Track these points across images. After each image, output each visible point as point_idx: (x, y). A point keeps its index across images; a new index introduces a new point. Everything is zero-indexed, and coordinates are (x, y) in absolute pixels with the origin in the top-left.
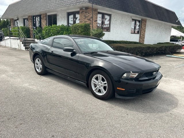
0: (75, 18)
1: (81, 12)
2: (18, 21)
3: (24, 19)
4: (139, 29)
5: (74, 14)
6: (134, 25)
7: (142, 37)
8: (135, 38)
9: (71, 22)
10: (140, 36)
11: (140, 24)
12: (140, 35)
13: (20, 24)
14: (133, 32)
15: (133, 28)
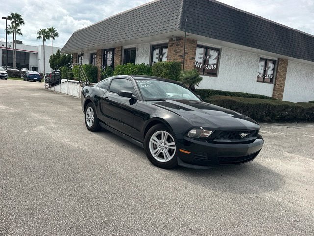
0: (161, 53)
1: (170, 44)
2: (83, 57)
3: (92, 55)
4: (273, 75)
5: (161, 47)
6: (263, 68)
7: (279, 89)
8: (266, 90)
9: (156, 60)
10: (275, 87)
11: (274, 67)
12: (275, 84)
13: (86, 62)
14: (262, 80)
15: (262, 72)
